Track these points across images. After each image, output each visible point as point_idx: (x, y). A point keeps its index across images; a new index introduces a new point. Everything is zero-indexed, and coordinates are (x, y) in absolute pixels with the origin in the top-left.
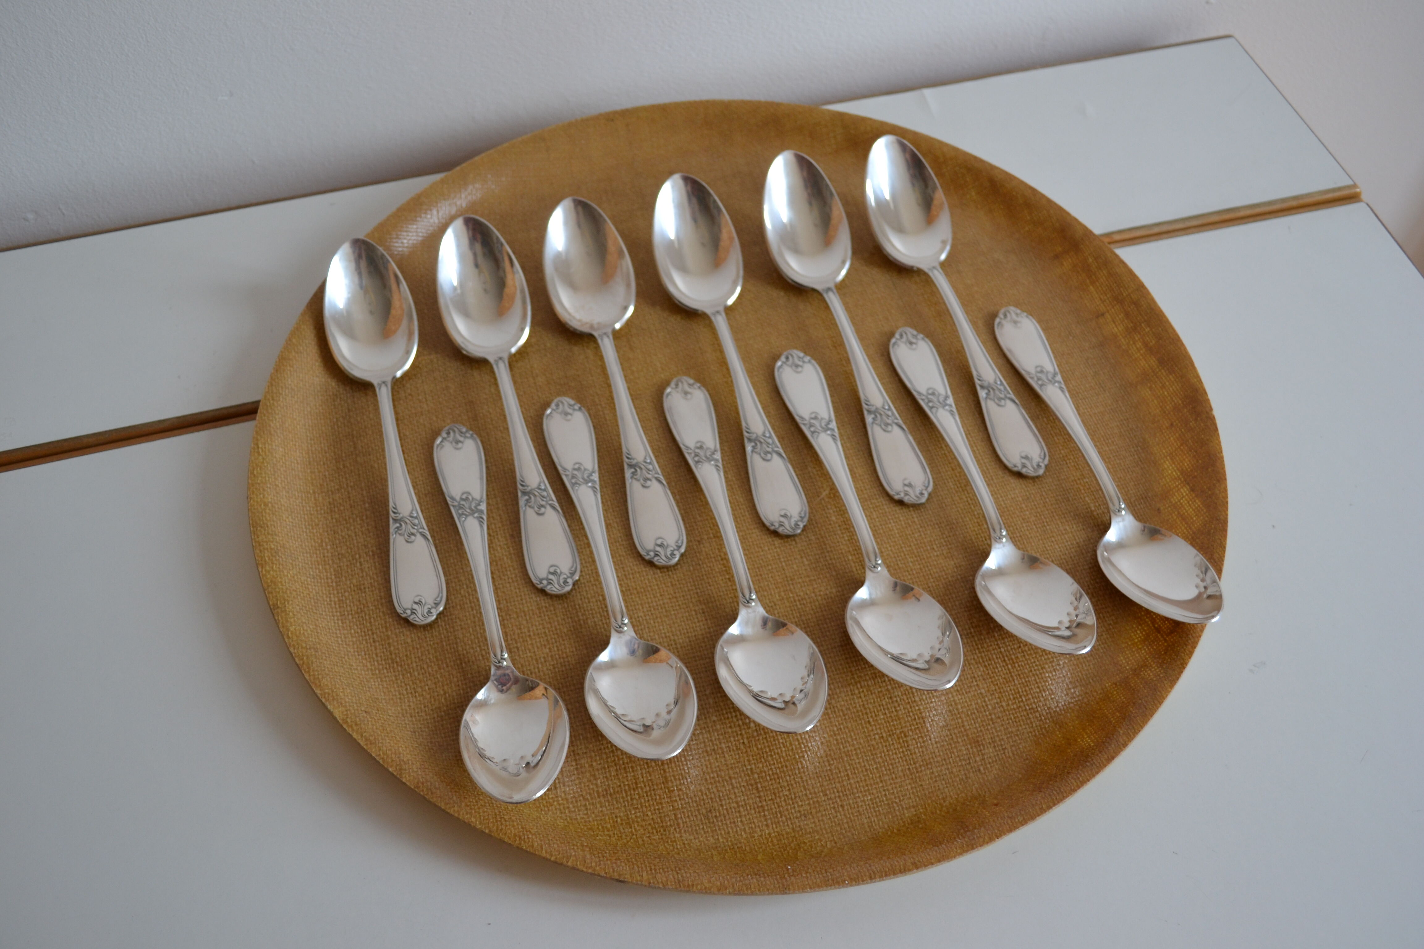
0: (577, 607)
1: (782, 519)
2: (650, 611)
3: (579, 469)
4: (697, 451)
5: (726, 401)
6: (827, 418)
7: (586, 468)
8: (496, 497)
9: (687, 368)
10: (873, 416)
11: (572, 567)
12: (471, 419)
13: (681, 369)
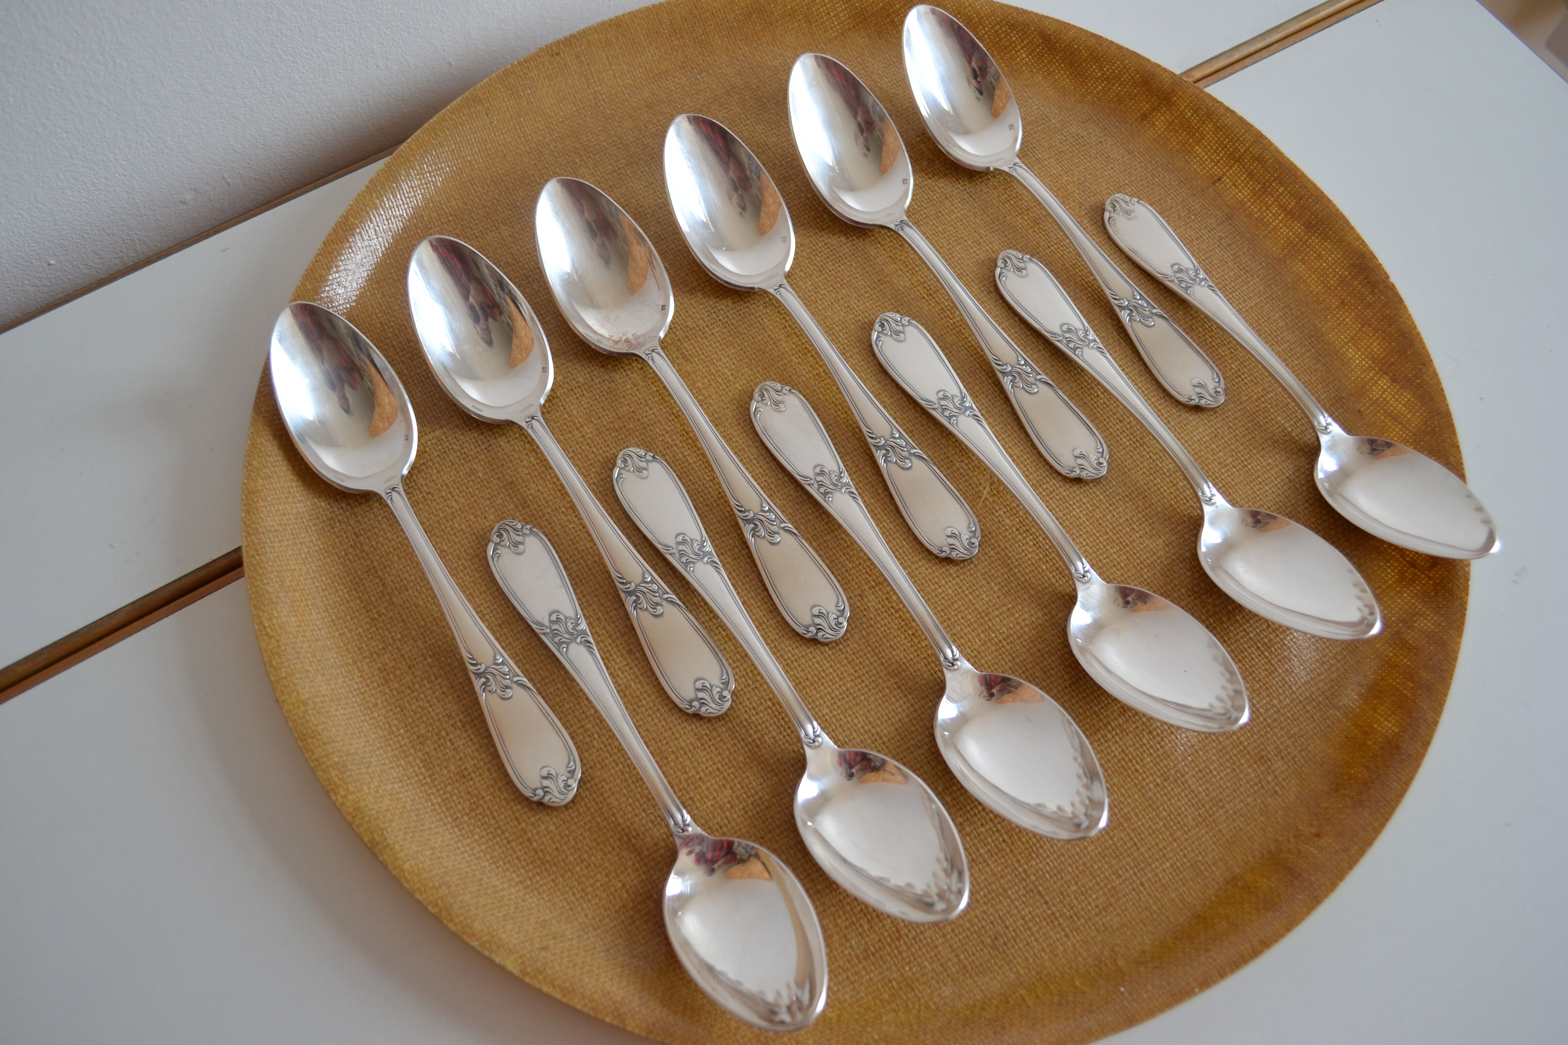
0: (745, 723)
1: (951, 541)
2: (835, 703)
3: (684, 542)
4: (819, 478)
5: (826, 400)
6: (959, 395)
7: (692, 537)
8: (590, 605)
9: (765, 368)
10: (1011, 378)
11: (722, 675)
12: (520, 508)
13: (758, 372)
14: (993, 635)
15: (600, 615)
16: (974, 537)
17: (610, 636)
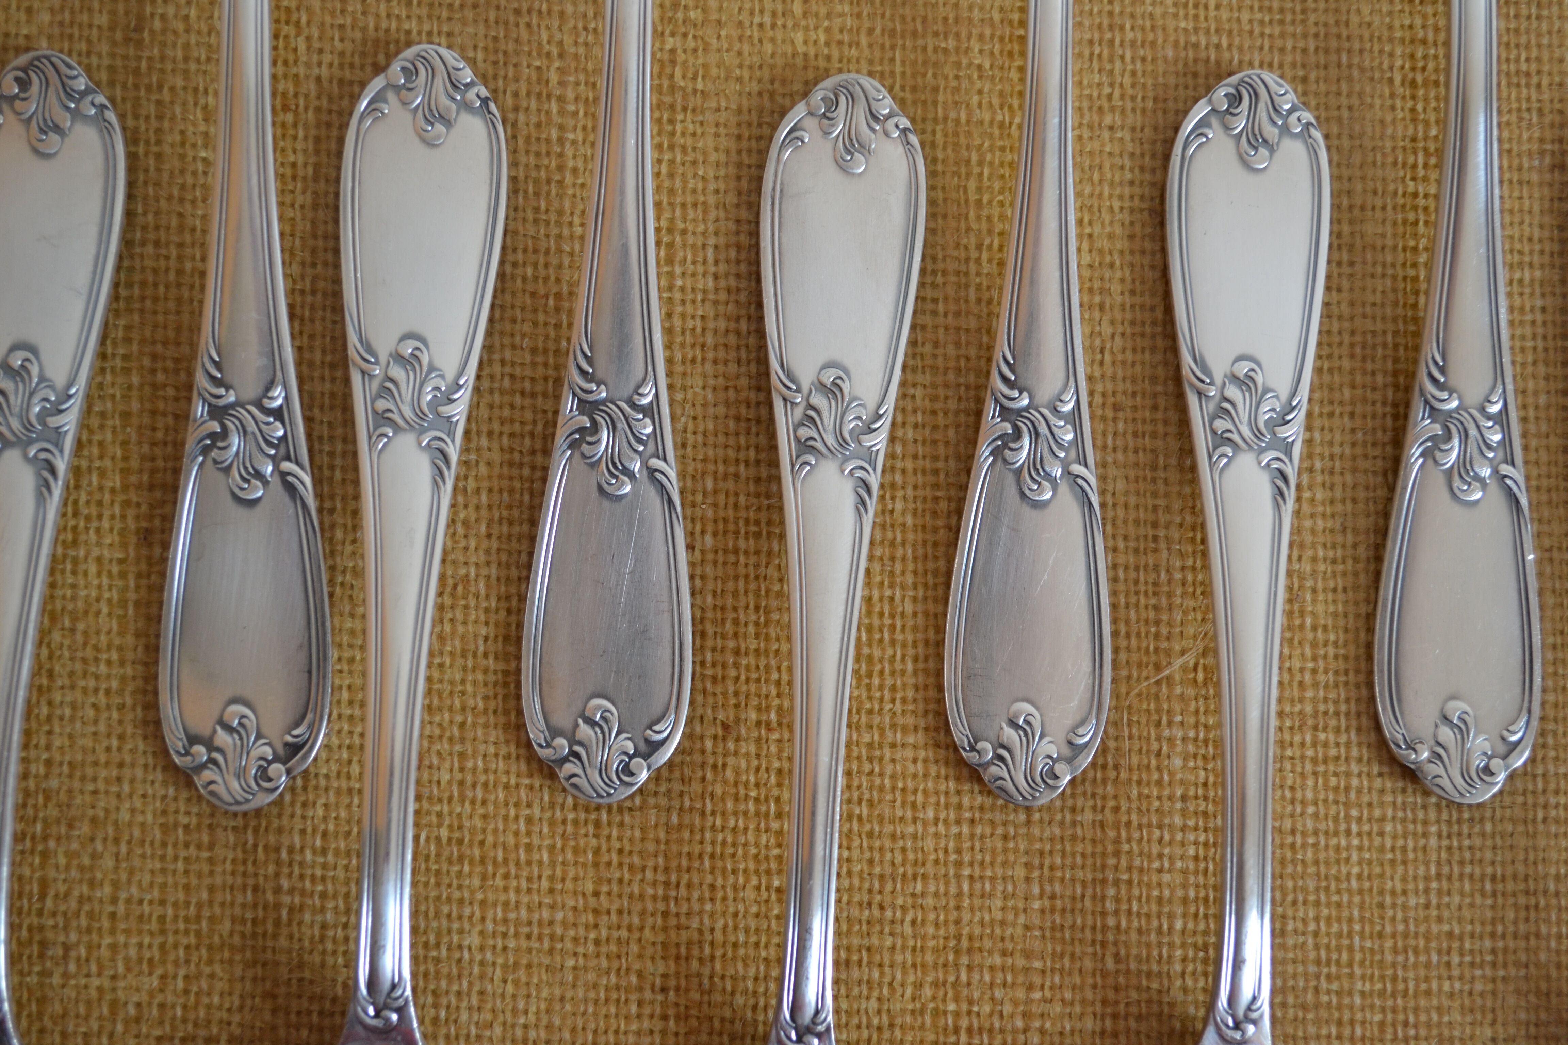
0: (284, 855)
1: (1012, 736)
2: (505, 935)
4: (818, 400)
5: (979, 202)
6: (1284, 395)
7: (437, 363)
8: (127, 371)
9: (893, 33)
10: (1438, 430)
11: (297, 725)
12: (119, 36)
13: (870, 31)
14: (952, 1007)
15: (135, 406)
16: (1070, 761)
17: (126, 472)
